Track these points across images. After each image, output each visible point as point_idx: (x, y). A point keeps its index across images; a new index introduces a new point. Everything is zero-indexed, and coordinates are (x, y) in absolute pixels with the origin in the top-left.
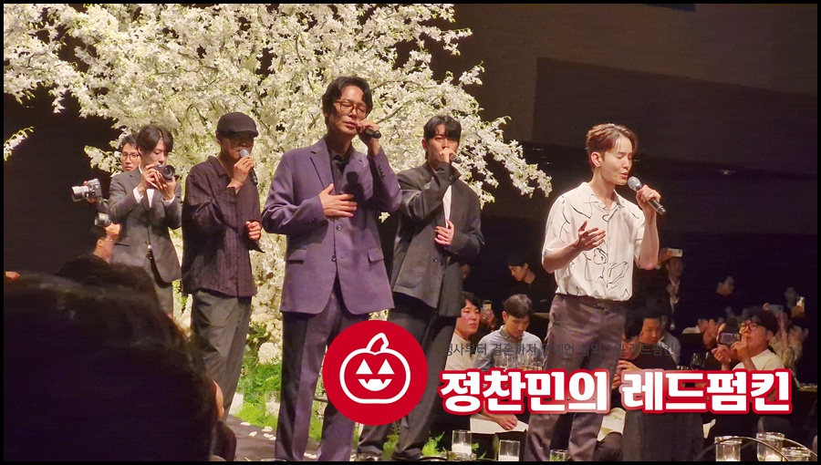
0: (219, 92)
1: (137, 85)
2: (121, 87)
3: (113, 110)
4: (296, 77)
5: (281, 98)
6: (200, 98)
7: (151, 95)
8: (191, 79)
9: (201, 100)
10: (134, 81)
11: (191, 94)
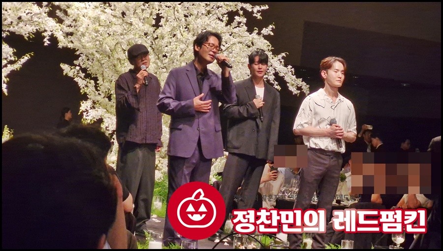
0: (133, 36)
1: (89, 32)
2: (80, 33)
3: (76, 45)
4: (174, 29)
5: (166, 40)
6: (122, 39)
7: (96, 37)
8: (118, 29)
9: (123, 40)
10: (87, 29)
11: (117, 37)
